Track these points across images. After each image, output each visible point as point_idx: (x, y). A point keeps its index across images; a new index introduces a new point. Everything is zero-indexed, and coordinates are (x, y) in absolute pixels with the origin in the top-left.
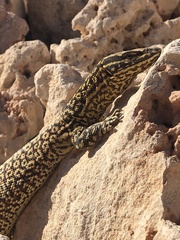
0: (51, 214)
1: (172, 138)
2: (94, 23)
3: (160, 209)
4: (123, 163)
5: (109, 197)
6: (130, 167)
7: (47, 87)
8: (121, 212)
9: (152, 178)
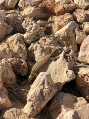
1: (68, 60)
3: (68, 68)
5: (59, 67)
6: (62, 64)
8: (61, 69)
9: (66, 65)
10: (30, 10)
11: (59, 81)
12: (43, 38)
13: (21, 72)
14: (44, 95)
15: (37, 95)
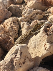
0: (29, 43)
1: (47, 34)
2: (26, 15)
3: (46, 42)
4: (41, 36)
5: (39, 40)
6: (42, 37)
7: (24, 25)
8: (41, 42)
9: (45, 38)
10: (32, 3)
11: (37, 56)
12: (35, 21)
13: (7, 48)
14: (14, 64)
15: (7, 63)
